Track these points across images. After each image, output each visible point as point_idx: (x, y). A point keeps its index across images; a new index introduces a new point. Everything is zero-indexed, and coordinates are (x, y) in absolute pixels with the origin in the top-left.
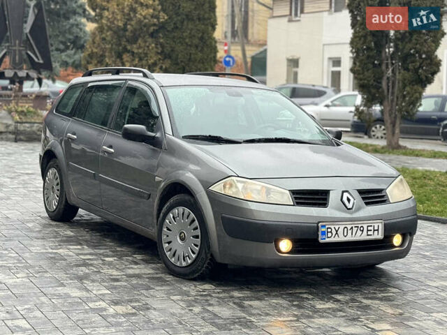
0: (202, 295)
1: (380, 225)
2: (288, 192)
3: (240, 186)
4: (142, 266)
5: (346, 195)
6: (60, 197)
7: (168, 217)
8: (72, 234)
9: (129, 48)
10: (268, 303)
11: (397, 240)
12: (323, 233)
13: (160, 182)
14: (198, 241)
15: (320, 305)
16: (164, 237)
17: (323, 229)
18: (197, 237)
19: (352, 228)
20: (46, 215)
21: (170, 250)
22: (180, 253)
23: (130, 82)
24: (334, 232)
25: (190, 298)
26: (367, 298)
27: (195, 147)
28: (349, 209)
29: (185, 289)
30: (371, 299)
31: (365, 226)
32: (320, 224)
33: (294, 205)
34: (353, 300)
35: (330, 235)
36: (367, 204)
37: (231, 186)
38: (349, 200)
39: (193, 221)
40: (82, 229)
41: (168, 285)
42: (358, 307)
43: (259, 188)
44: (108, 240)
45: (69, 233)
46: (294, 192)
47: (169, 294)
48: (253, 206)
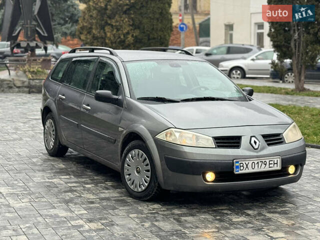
0: (151, 213)
1: (278, 159)
2: (211, 138)
3: (177, 135)
4: (111, 191)
5: (253, 139)
6: (56, 139)
7: (128, 156)
8: (63, 166)
9: (109, 22)
10: (198, 218)
11: (291, 169)
12: (237, 167)
13: (122, 131)
14: (149, 174)
15: (236, 219)
16: (126, 171)
17: (237, 164)
18: (148, 171)
19: (258, 163)
20: (46, 152)
21: (130, 180)
22: (137, 182)
23: (101, 58)
24: (245, 166)
25: (143, 216)
26: (269, 212)
27: (145, 106)
28: (256, 149)
29: (140, 208)
30: (272, 213)
31: (268, 161)
32: (235, 161)
33: (216, 148)
34: (260, 214)
35: (242, 168)
36: (269, 145)
37: (171, 134)
38: (255, 143)
39: (145, 159)
40: (71, 162)
41: (128, 205)
42: (263, 220)
43: (191, 136)
44: (88, 171)
45: (62, 166)
46: (215, 138)
47: (128, 213)
48: (186, 149)
